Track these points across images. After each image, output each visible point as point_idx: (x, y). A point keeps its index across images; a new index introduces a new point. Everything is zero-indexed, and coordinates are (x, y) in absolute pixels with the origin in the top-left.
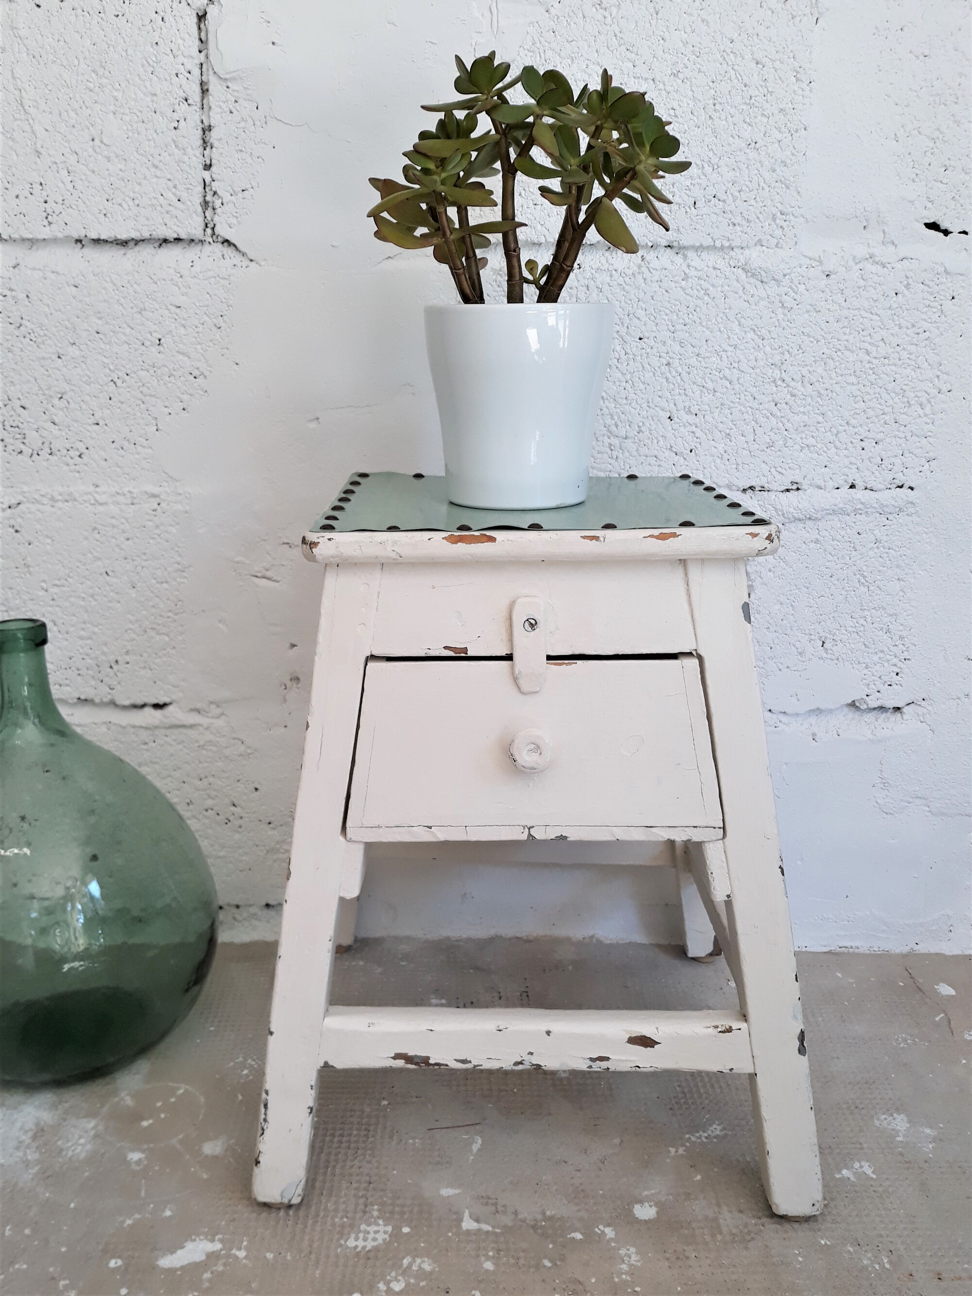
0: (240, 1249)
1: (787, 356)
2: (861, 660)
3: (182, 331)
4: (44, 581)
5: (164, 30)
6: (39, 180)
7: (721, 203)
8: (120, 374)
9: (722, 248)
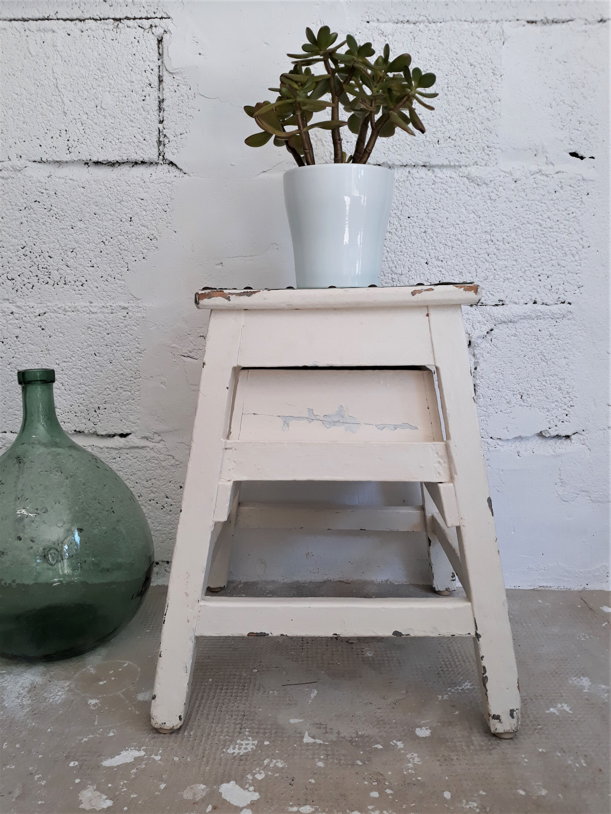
0: (157, 755)
1: (494, 227)
2: (545, 406)
3: (144, 213)
4: (57, 359)
5: (139, 47)
6: (64, 128)
7: (453, 141)
8: (107, 237)
9: (455, 166)
